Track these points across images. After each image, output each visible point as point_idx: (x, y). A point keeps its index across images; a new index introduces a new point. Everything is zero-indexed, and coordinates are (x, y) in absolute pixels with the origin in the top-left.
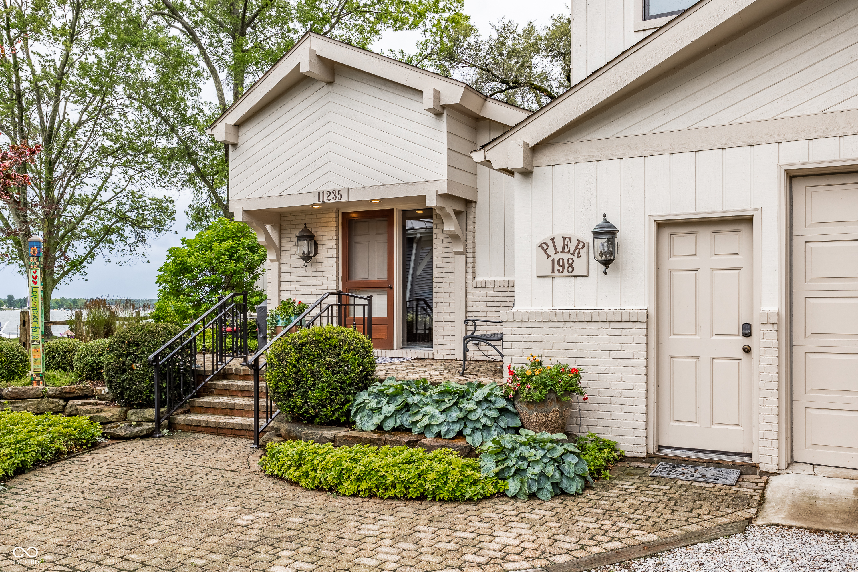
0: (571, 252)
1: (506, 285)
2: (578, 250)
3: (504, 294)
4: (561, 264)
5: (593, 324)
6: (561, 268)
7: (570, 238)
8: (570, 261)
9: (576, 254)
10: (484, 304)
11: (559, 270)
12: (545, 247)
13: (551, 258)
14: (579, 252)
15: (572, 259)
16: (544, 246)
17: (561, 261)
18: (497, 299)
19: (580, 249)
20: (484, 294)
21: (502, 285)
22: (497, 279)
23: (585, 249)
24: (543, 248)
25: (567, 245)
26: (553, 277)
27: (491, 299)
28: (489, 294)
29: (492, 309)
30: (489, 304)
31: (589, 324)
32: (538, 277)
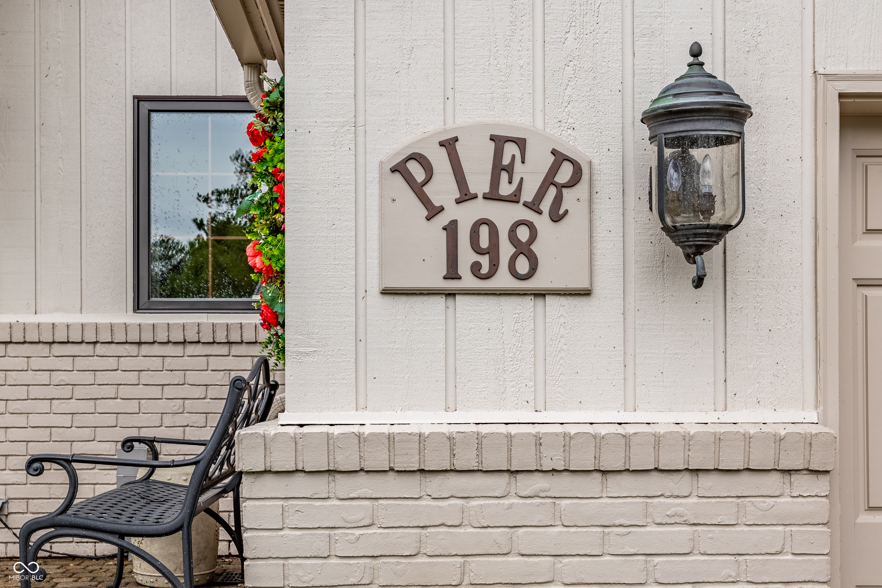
0: (528, 195)
1: (90, 337)
2: (552, 192)
3: (81, 363)
4: (484, 243)
5: (626, 480)
6: (485, 261)
7: (521, 143)
8: (523, 234)
9: (546, 205)
10: (21, 392)
11: (476, 268)
12: (419, 174)
13: (443, 220)
14: (558, 200)
15: (530, 225)
16: (414, 168)
17: (484, 231)
18: (58, 377)
19: (560, 187)
20: (21, 363)
21: (75, 336)
22: (60, 318)
23: (582, 188)
24: (409, 179)
25: (510, 169)
26: (451, 294)
27: (44, 377)
28: (35, 363)
29: (44, 406)
30: (35, 392)
31: (612, 480)
32: (386, 292)
